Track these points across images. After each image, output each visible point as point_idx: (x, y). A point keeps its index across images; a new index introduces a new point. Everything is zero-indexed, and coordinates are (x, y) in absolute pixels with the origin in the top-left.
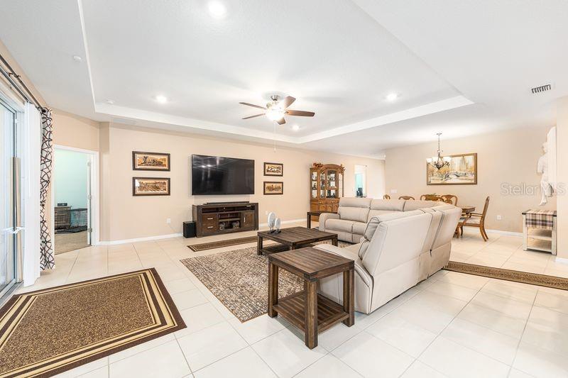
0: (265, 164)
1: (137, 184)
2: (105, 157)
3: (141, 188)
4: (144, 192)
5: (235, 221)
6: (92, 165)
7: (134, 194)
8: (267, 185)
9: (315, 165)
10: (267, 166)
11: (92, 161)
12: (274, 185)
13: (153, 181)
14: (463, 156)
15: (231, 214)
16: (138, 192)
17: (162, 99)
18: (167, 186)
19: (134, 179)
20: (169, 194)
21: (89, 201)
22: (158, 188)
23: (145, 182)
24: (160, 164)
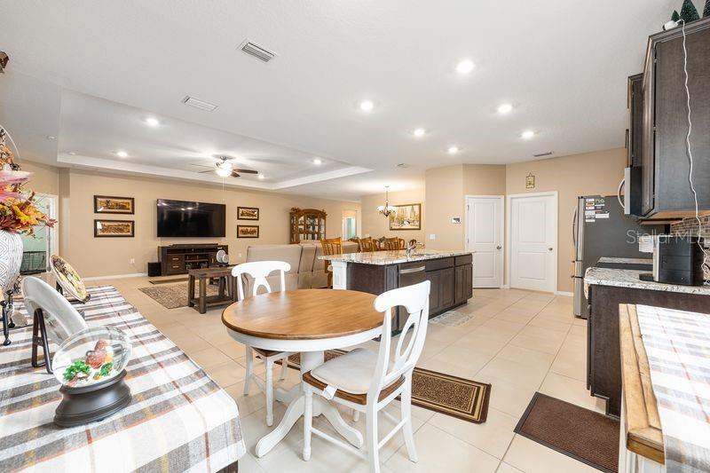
0: (238, 208)
1: (99, 226)
2: (65, 200)
3: (103, 230)
4: (105, 234)
5: (204, 262)
6: (51, 208)
7: (96, 236)
8: (240, 228)
9: (293, 209)
10: (241, 210)
11: (51, 204)
12: (249, 229)
13: (116, 224)
14: (412, 205)
15: (200, 255)
16: (99, 233)
17: (123, 154)
18: (130, 227)
19: (96, 221)
20: (133, 236)
21: (47, 242)
22: (122, 230)
23: (107, 224)
24: (123, 207)
